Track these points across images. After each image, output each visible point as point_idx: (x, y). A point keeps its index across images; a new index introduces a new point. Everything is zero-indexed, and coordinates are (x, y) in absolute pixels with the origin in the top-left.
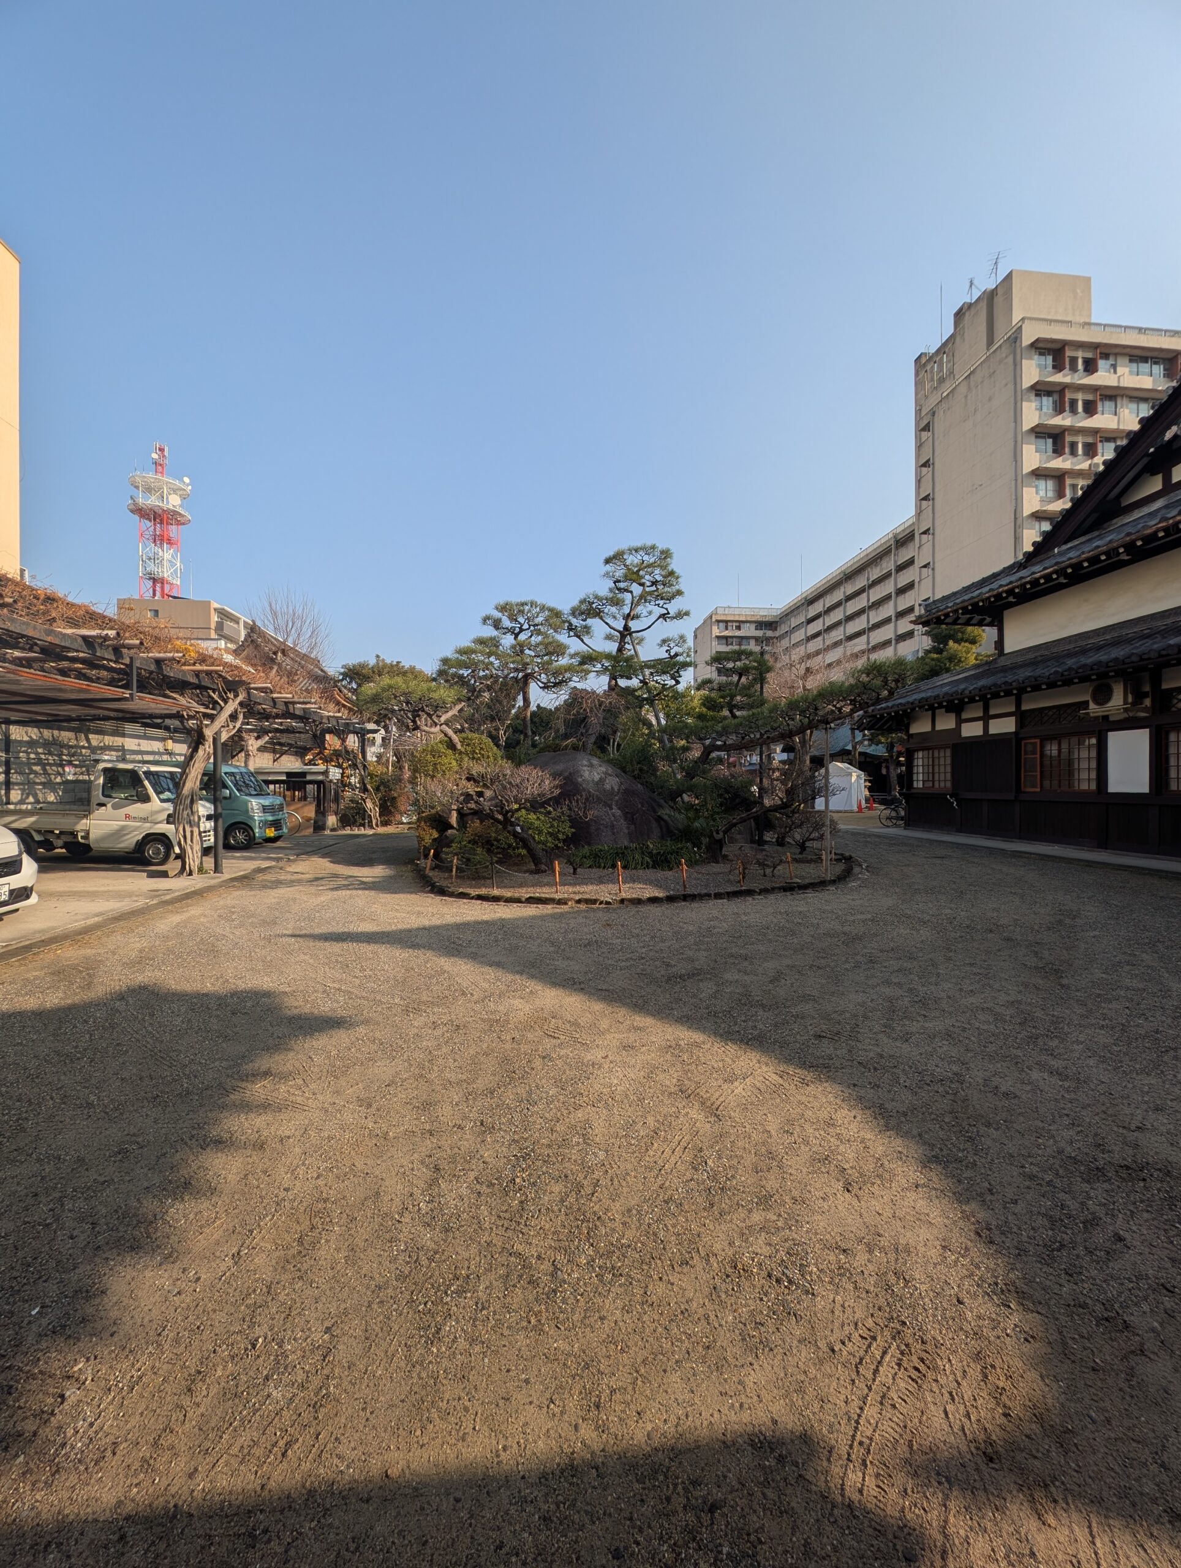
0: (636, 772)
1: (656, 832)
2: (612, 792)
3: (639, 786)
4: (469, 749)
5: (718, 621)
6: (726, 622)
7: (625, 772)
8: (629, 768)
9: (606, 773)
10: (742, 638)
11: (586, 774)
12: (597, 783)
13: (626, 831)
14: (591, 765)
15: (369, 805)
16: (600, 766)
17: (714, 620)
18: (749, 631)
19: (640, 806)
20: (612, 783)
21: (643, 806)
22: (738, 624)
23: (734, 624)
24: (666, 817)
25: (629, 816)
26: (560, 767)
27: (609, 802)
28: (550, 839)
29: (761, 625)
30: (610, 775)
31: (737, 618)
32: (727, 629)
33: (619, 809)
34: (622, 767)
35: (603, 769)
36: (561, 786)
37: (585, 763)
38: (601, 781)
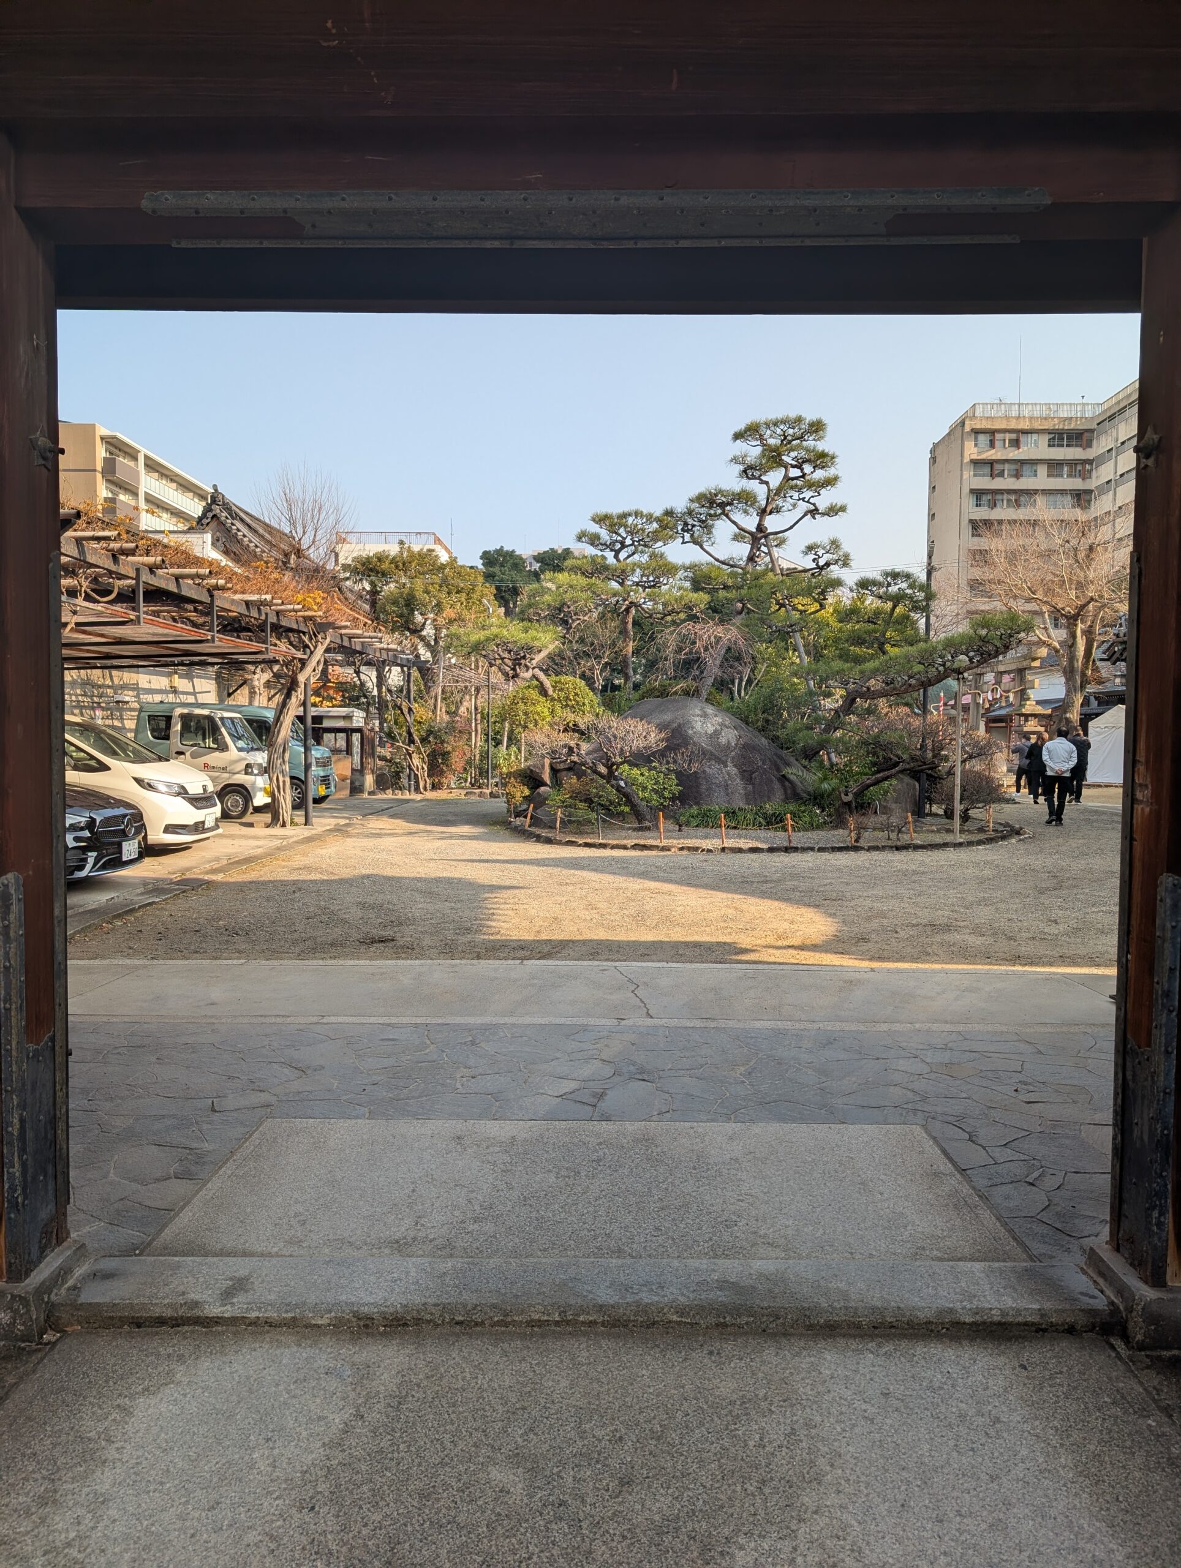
0: (760, 724)
1: (779, 793)
2: (728, 747)
3: (763, 739)
4: (562, 694)
5: (976, 432)
6: (993, 432)
7: (747, 724)
8: (752, 718)
9: (722, 725)
10: (1022, 462)
11: (698, 726)
12: (711, 736)
13: (742, 792)
14: (705, 715)
15: (416, 761)
16: (716, 716)
17: (967, 428)
18: (1036, 448)
19: (760, 763)
20: (729, 736)
21: (764, 764)
22: (1014, 436)
23: (1008, 436)
24: (792, 777)
25: (746, 774)
26: (667, 717)
27: (724, 759)
28: (655, 796)
29: (1060, 437)
30: (728, 727)
31: (1013, 425)
32: (992, 444)
33: (735, 766)
34: (743, 718)
35: (719, 719)
36: (667, 740)
37: (697, 712)
38: (716, 733)
